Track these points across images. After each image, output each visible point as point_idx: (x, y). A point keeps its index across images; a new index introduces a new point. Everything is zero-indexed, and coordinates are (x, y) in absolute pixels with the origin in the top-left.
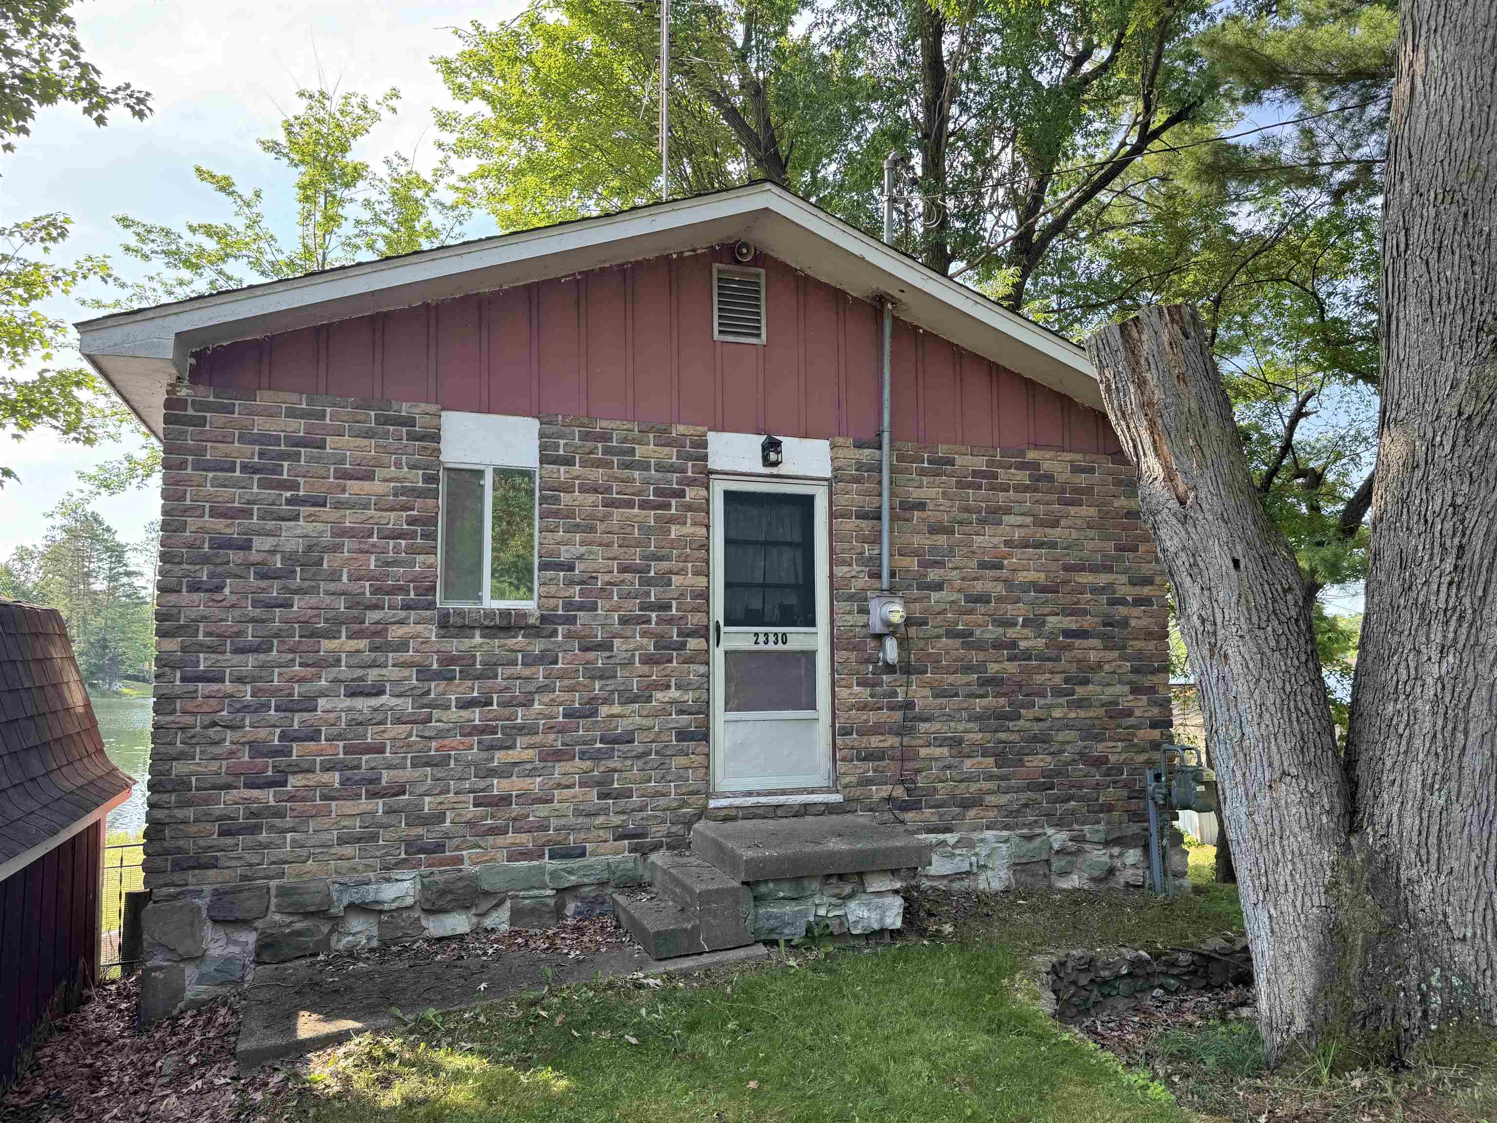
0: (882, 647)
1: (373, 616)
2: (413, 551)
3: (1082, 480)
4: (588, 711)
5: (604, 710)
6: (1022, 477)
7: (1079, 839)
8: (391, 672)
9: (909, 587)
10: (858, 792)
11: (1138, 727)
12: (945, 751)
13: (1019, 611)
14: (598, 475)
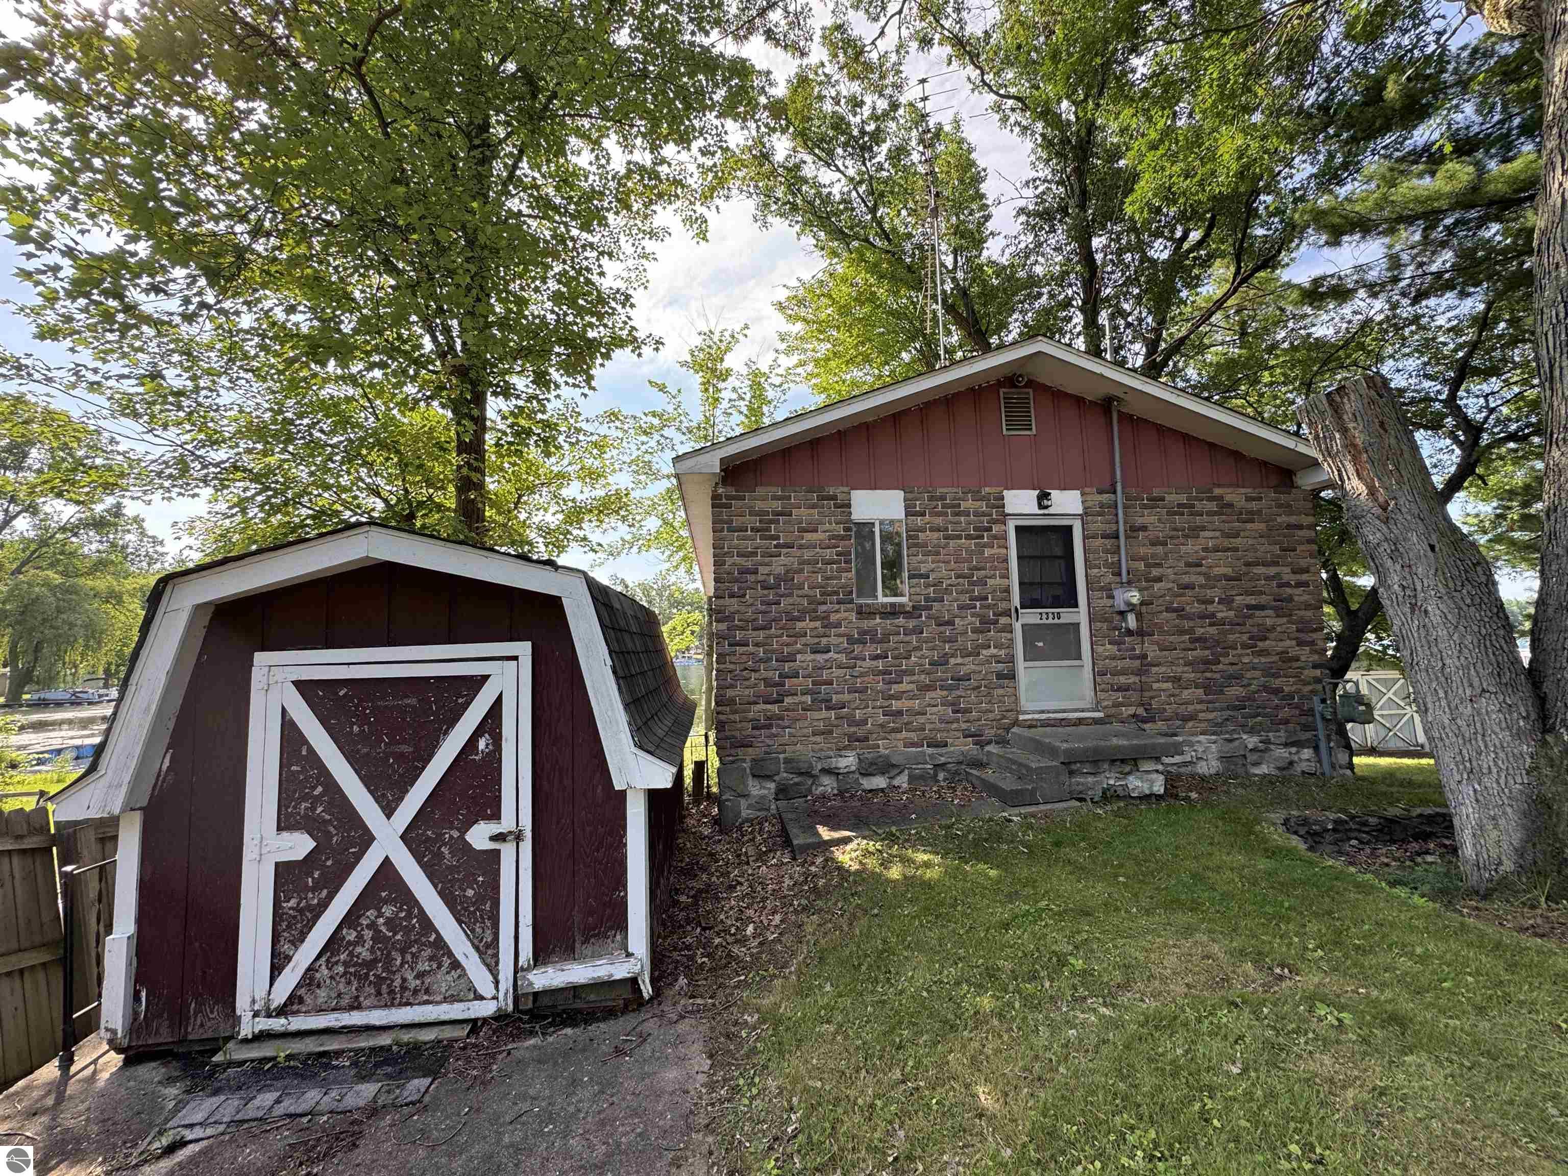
0: (1125, 619)
1: (823, 608)
2: (840, 570)
3: (1254, 505)
4: (943, 661)
5: (952, 661)
6: (1213, 506)
7: (1267, 742)
8: (834, 640)
9: (1139, 580)
10: (1113, 711)
11: (1303, 668)
12: (1169, 685)
13: (1215, 593)
14: (939, 521)
